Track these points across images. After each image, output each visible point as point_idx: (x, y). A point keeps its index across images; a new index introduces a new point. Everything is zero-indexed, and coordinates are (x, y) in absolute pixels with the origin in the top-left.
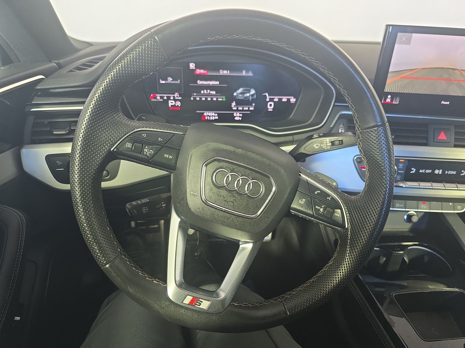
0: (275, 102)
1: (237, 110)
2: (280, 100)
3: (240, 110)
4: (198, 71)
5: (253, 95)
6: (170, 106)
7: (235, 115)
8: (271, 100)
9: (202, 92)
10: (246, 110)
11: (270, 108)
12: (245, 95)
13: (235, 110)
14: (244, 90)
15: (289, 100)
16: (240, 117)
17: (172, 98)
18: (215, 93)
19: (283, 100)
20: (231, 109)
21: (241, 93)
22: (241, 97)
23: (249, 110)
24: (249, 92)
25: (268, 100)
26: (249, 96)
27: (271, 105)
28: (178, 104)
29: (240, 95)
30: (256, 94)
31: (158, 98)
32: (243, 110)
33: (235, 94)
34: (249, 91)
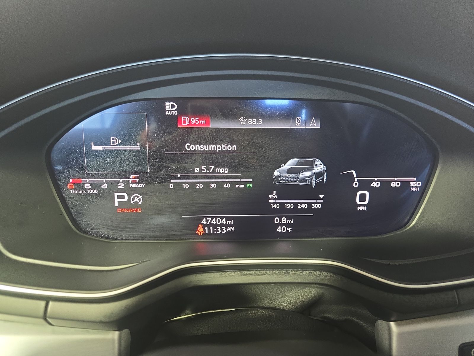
0: (372, 190)
1: (283, 210)
2: (386, 185)
3: (290, 211)
4: (186, 122)
5: (319, 175)
6: (116, 205)
7: (277, 221)
8: (365, 185)
9: (197, 170)
10: (303, 210)
11: (362, 206)
12: (301, 175)
13: (276, 211)
14: (298, 164)
15: (406, 185)
16: (287, 225)
17: (121, 186)
18: (227, 172)
19: (394, 184)
20: (268, 208)
21: (289, 171)
22: (290, 179)
23: (310, 209)
24: (311, 169)
25: (356, 184)
26: (309, 177)
27: (363, 198)
28: (136, 199)
29: (289, 175)
30: (327, 171)
31: (87, 186)
32: (296, 210)
33: (276, 173)
34: (310, 166)
